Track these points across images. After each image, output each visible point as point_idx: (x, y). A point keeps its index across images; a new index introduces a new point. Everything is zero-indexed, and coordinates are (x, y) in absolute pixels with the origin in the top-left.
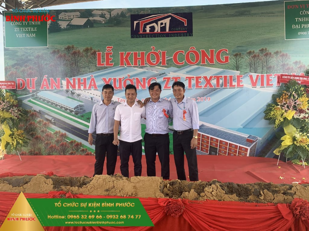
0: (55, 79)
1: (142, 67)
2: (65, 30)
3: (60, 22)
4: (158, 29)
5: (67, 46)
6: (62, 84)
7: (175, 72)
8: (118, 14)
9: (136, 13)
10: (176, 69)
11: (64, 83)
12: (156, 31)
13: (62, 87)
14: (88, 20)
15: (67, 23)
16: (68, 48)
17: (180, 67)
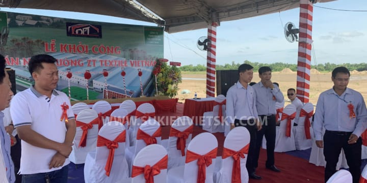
0: (15, 58)
1: (74, 54)
2: (21, 26)
3: (17, 21)
4: (83, 32)
5: (23, 37)
6: (20, 62)
7: (93, 57)
8: (58, 21)
9: (69, 22)
10: (93, 55)
11: (22, 61)
12: (82, 33)
13: (20, 64)
14: (38, 22)
15: (23, 22)
16: (24, 39)
17: (96, 54)
